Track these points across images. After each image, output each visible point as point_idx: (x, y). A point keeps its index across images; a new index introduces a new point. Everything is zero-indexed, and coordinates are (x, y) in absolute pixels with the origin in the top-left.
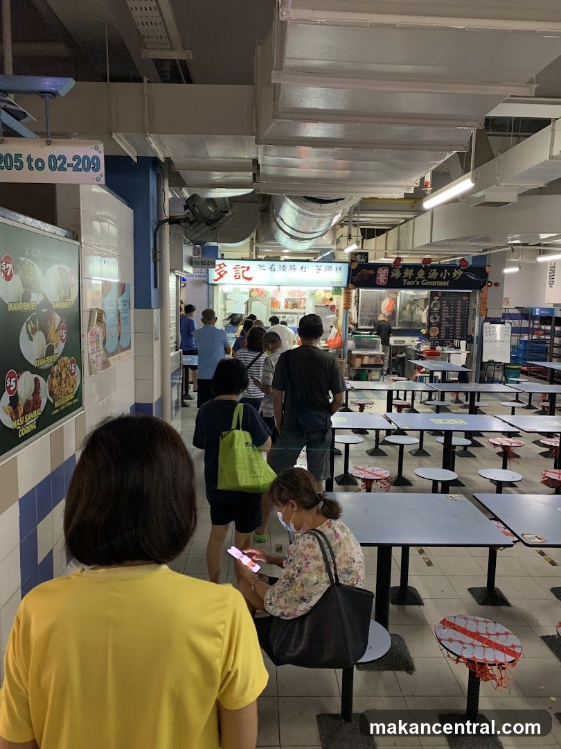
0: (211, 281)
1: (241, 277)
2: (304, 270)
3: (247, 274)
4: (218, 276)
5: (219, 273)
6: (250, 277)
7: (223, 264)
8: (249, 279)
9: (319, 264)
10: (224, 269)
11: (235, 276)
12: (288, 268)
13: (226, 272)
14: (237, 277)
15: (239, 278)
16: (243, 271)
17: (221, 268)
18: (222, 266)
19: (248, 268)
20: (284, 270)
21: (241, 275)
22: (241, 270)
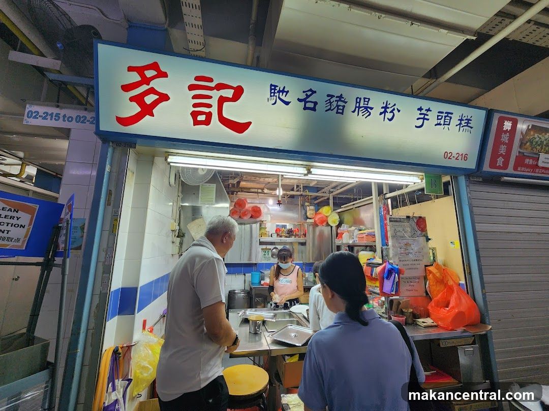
0: (108, 124)
1: (215, 117)
2: (389, 115)
3: (231, 111)
4: (135, 109)
5: (138, 99)
6: (242, 120)
7: (154, 66)
8: (240, 128)
9: (426, 104)
10: (157, 84)
11: (194, 115)
12: (351, 105)
13: (164, 98)
14: (202, 118)
15: (207, 122)
16: (222, 100)
17: (146, 81)
18: (150, 73)
19: (238, 92)
20: (341, 111)
21: (214, 110)
22: (216, 94)
